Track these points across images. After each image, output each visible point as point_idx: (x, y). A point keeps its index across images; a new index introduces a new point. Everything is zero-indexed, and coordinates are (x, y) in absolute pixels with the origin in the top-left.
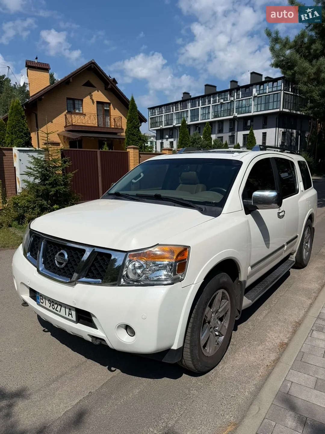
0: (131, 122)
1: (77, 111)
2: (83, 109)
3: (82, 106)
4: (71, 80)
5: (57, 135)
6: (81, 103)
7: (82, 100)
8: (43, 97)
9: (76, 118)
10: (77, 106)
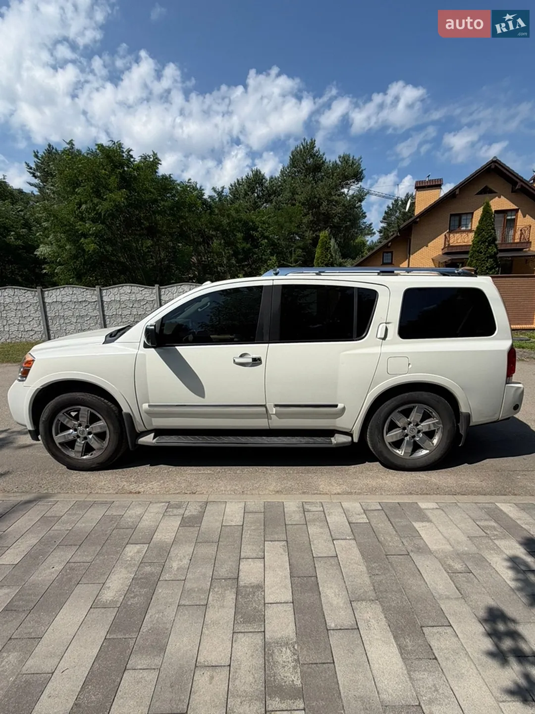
0: (479, 235)
1: (464, 228)
2: (472, 224)
3: (472, 222)
4: (457, 192)
5: (431, 260)
6: (471, 217)
7: (472, 213)
8: (418, 220)
9: (456, 237)
10: (463, 223)
